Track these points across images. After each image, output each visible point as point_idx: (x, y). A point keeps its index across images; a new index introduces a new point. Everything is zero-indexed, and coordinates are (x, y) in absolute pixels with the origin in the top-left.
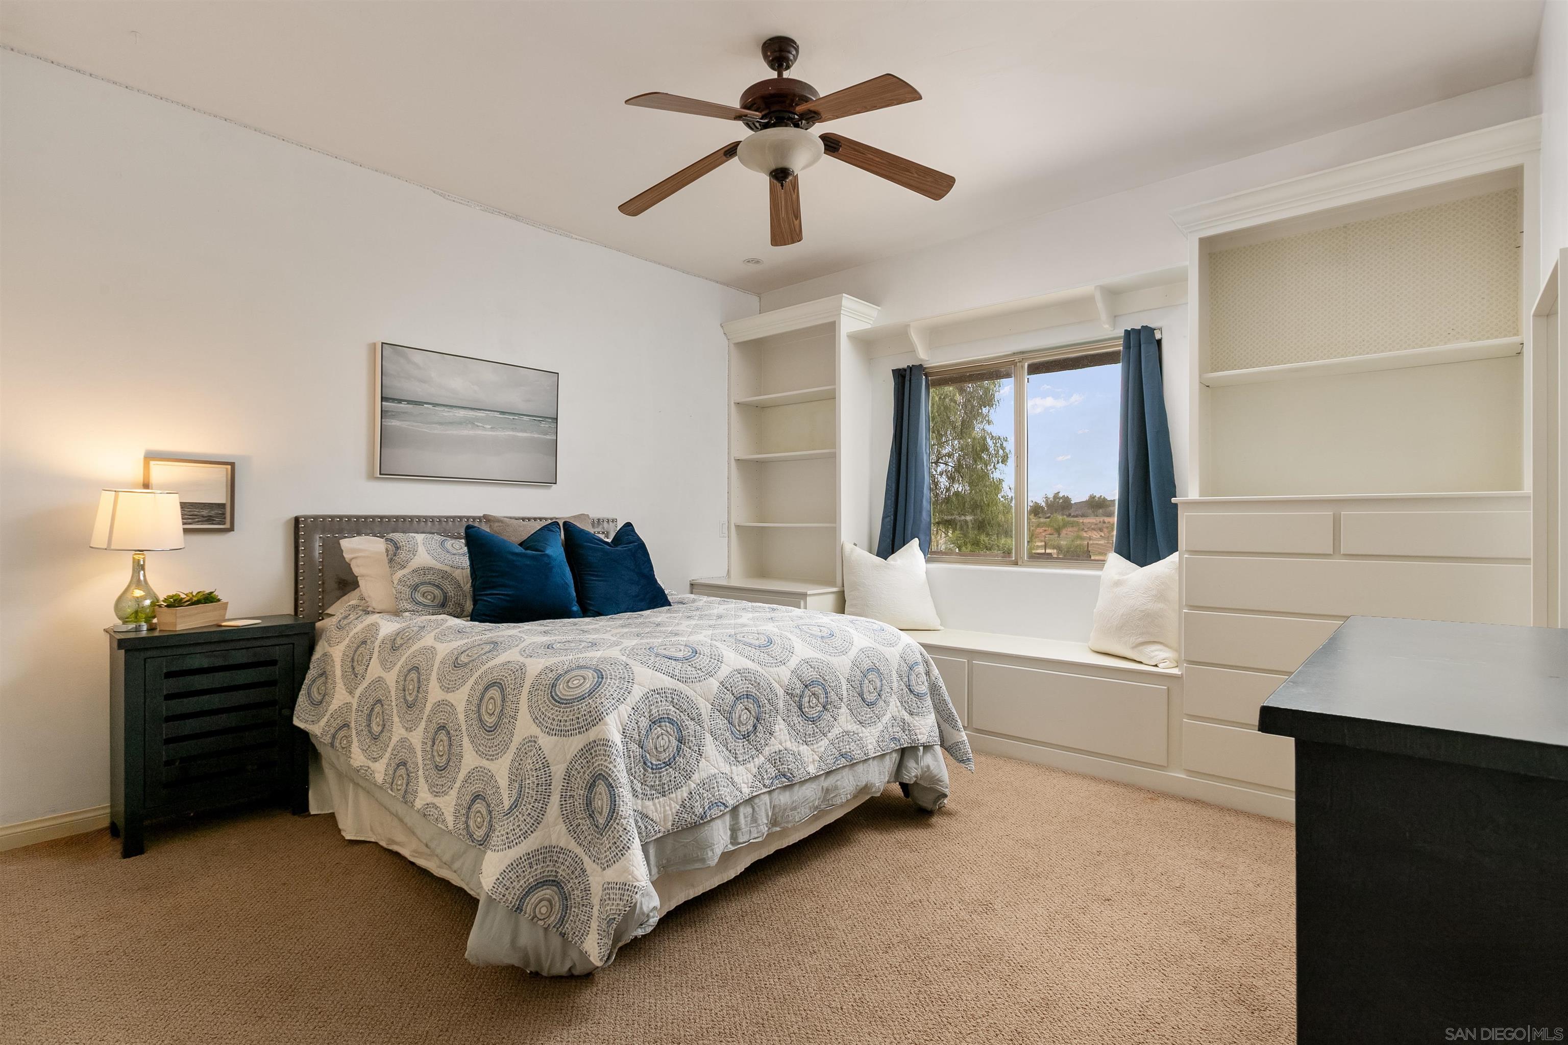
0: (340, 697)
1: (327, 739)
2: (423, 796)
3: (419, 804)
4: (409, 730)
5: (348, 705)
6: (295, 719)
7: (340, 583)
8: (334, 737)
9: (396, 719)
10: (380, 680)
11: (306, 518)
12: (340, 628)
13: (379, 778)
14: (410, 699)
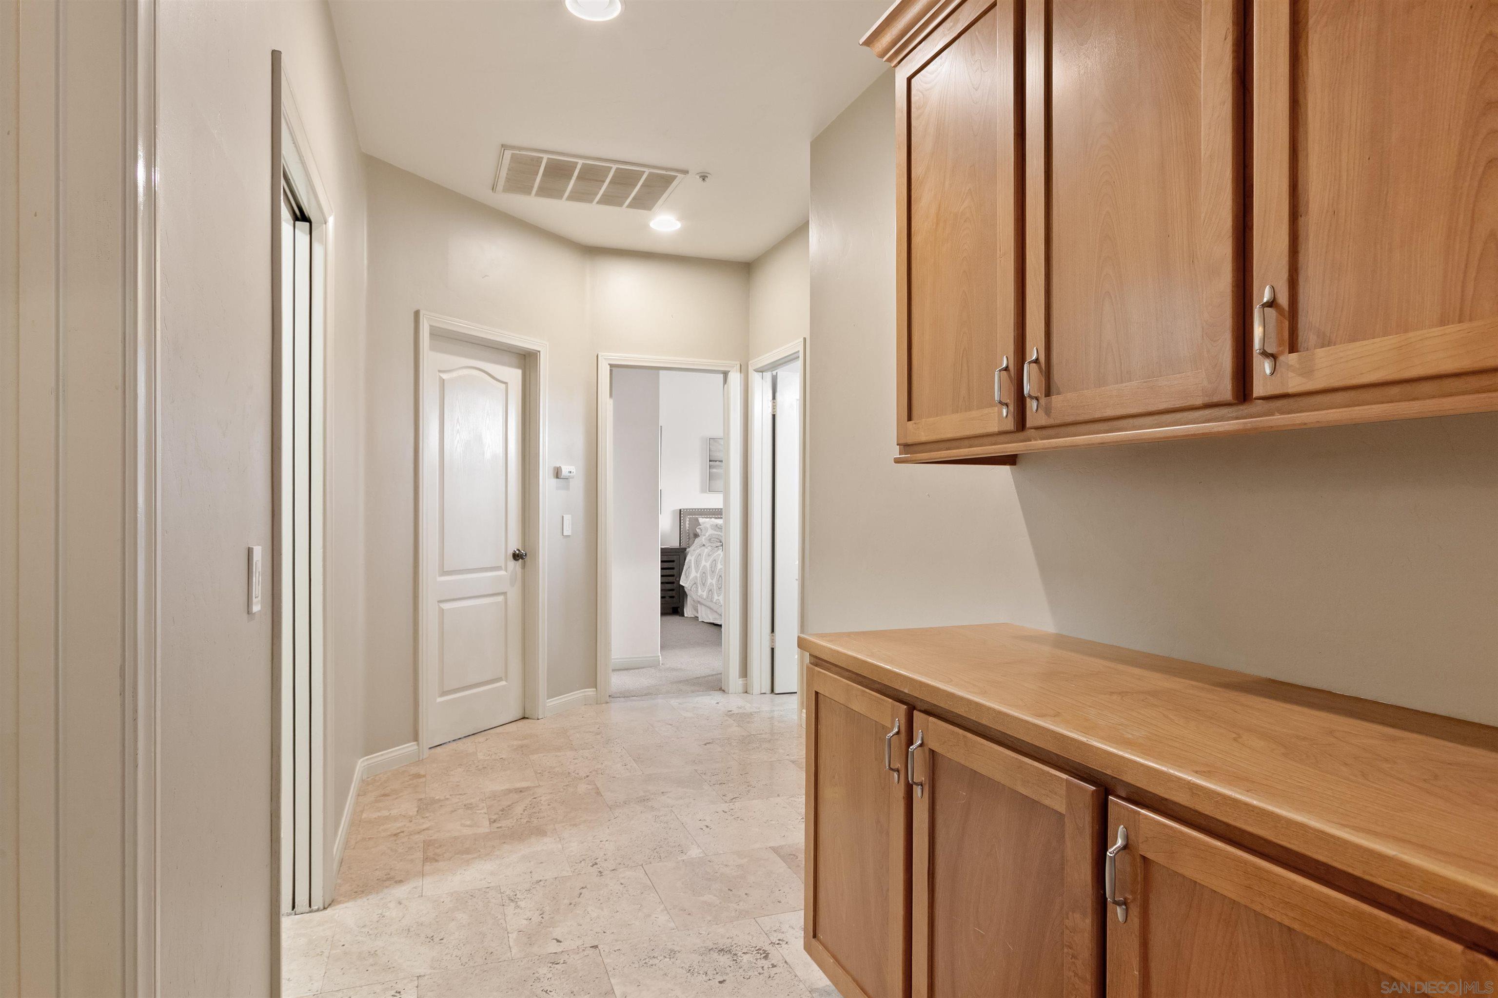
0: (693, 574)
1: (689, 588)
2: (716, 597)
3: (714, 601)
4: (712, 579)
5: (696, 577)
6: (681, 582)
7: (694, 535)
8: (691, 587)
9: (709, 577)
10: (705, 566)
11: (684, 509)
12: (694, 550)
13: (705, 597)
14: (713, 570)
